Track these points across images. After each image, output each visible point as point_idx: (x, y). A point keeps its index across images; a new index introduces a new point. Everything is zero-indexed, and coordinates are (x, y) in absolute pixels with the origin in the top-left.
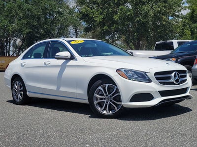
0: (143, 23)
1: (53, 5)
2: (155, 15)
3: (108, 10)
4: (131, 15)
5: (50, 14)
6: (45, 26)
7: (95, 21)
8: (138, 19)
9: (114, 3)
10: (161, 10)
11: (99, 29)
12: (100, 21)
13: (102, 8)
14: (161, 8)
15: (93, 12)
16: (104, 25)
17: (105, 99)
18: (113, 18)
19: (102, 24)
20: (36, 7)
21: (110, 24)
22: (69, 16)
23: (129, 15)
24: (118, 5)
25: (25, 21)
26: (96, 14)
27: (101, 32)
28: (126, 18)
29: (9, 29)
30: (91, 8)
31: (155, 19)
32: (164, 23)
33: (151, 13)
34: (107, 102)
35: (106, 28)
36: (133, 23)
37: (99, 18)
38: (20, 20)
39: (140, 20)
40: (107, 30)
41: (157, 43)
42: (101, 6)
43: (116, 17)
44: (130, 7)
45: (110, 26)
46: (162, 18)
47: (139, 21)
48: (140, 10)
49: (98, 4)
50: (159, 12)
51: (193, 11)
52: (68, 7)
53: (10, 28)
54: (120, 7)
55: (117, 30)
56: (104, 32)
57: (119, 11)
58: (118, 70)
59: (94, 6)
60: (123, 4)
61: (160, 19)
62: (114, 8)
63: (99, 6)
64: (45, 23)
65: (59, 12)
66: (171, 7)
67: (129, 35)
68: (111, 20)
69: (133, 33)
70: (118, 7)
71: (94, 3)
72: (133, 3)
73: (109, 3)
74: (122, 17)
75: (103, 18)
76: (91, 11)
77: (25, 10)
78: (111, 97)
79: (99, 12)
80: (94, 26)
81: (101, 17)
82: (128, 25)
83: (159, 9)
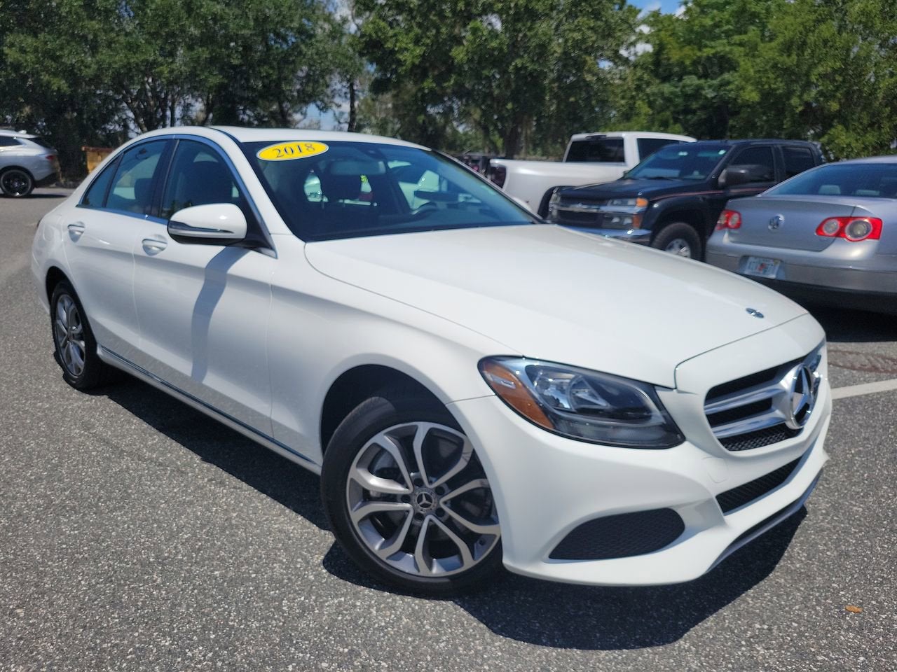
0: (531, 74)
1: (285, 10)
2: (565, 53)
3: (438, 32)
4: (501, 50)
5: (278, 35)
6: (264, 70)
7: (400, 63)
8: (518, 62)
9: (454, 11)
10: (584, 40)
11: (410, 86)
12: (413, 64)
13: (420, 25)
14: (583, 34)
15: (395, 35)
16: (424, 75)
17: (406, 498)
18: (450, 57)
19: (419, 72)
20: (238, 12)
21: (441, 74)
22: (330, 46)
23: (494, 49)
24: (467, 17)
25: (204, 53)
26: (405, 41)
27: (416, 95)
28: (486, 58)
29: (162, 72)
30: (391, 24)
31: (565, 66)
32: (588, 77)
33: (557, 47)
34: (419, 517)
35: (429, 84)
36: (504, 72)
37: (410, 55)
38: (190, 48)
39: (524, 67)
40: (431, 90)
41: (576, 137)
42: (418, 19)
43: (459, 54)
44: (498, 26)
45: (440, 79)
46: (585, 62)
47: (520, 69)
48: (525, 36)
49: (411, 10)
50: (577, 45)
51: (660, 49)
52: (328, 19)
53: (165, 70)
54: (471, 25)
55: (460, 92)
56: (424, 95)
57: (469, 36)
58: (487, 364)
59: (400, 18)
60: (480, 15)
61: (579, 66)
62: (453, 27)
63: (413, 18)
64: (263, 62)
65: (301, 31)
66: (608, 33)
67: (491, 107)
68: (445, 63)
69: (501, 101)
70: (465, 25)
71: (400, 8)
72: (508, 15)
73: (442, 11)
74: (474, 53)
75: (423, 56)
76: (391, 33)
77: (204, 17)
78: (440, 491)
79: (412, 35)
80: (399, 76)
81: (418, 51)
82: (489, 79)
83: (577, 36)
